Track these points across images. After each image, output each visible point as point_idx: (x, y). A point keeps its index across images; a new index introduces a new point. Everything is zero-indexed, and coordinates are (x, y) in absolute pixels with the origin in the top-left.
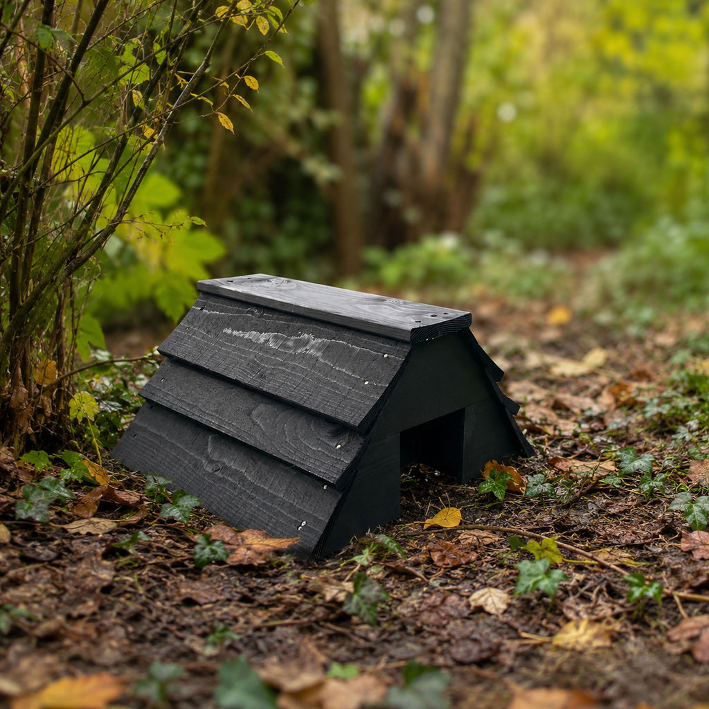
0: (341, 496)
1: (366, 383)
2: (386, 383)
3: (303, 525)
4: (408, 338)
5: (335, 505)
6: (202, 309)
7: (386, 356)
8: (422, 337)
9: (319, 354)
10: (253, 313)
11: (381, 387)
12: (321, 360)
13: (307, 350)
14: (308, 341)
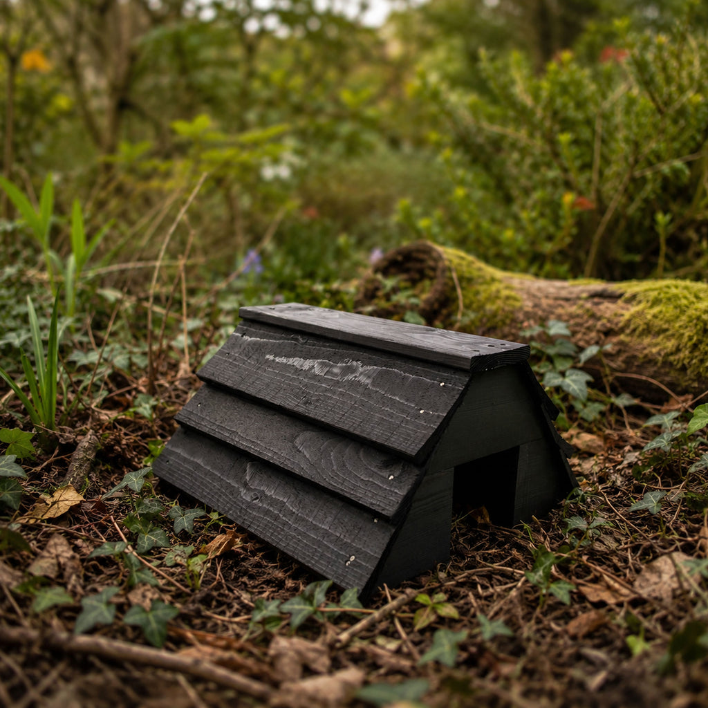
0: (393, 531)
1: (421, 412)
2: (442, 412)
3: (351, 560)
4: (467, 366)
5: (387, 540)
6: (242, 336)
7: (442, 384)
8: (481, 366)
9: (369, 381)
10: (296, 340)
11: (438, 417)
12: (371, 387)
13: (356, 377)
14: (357, 367)
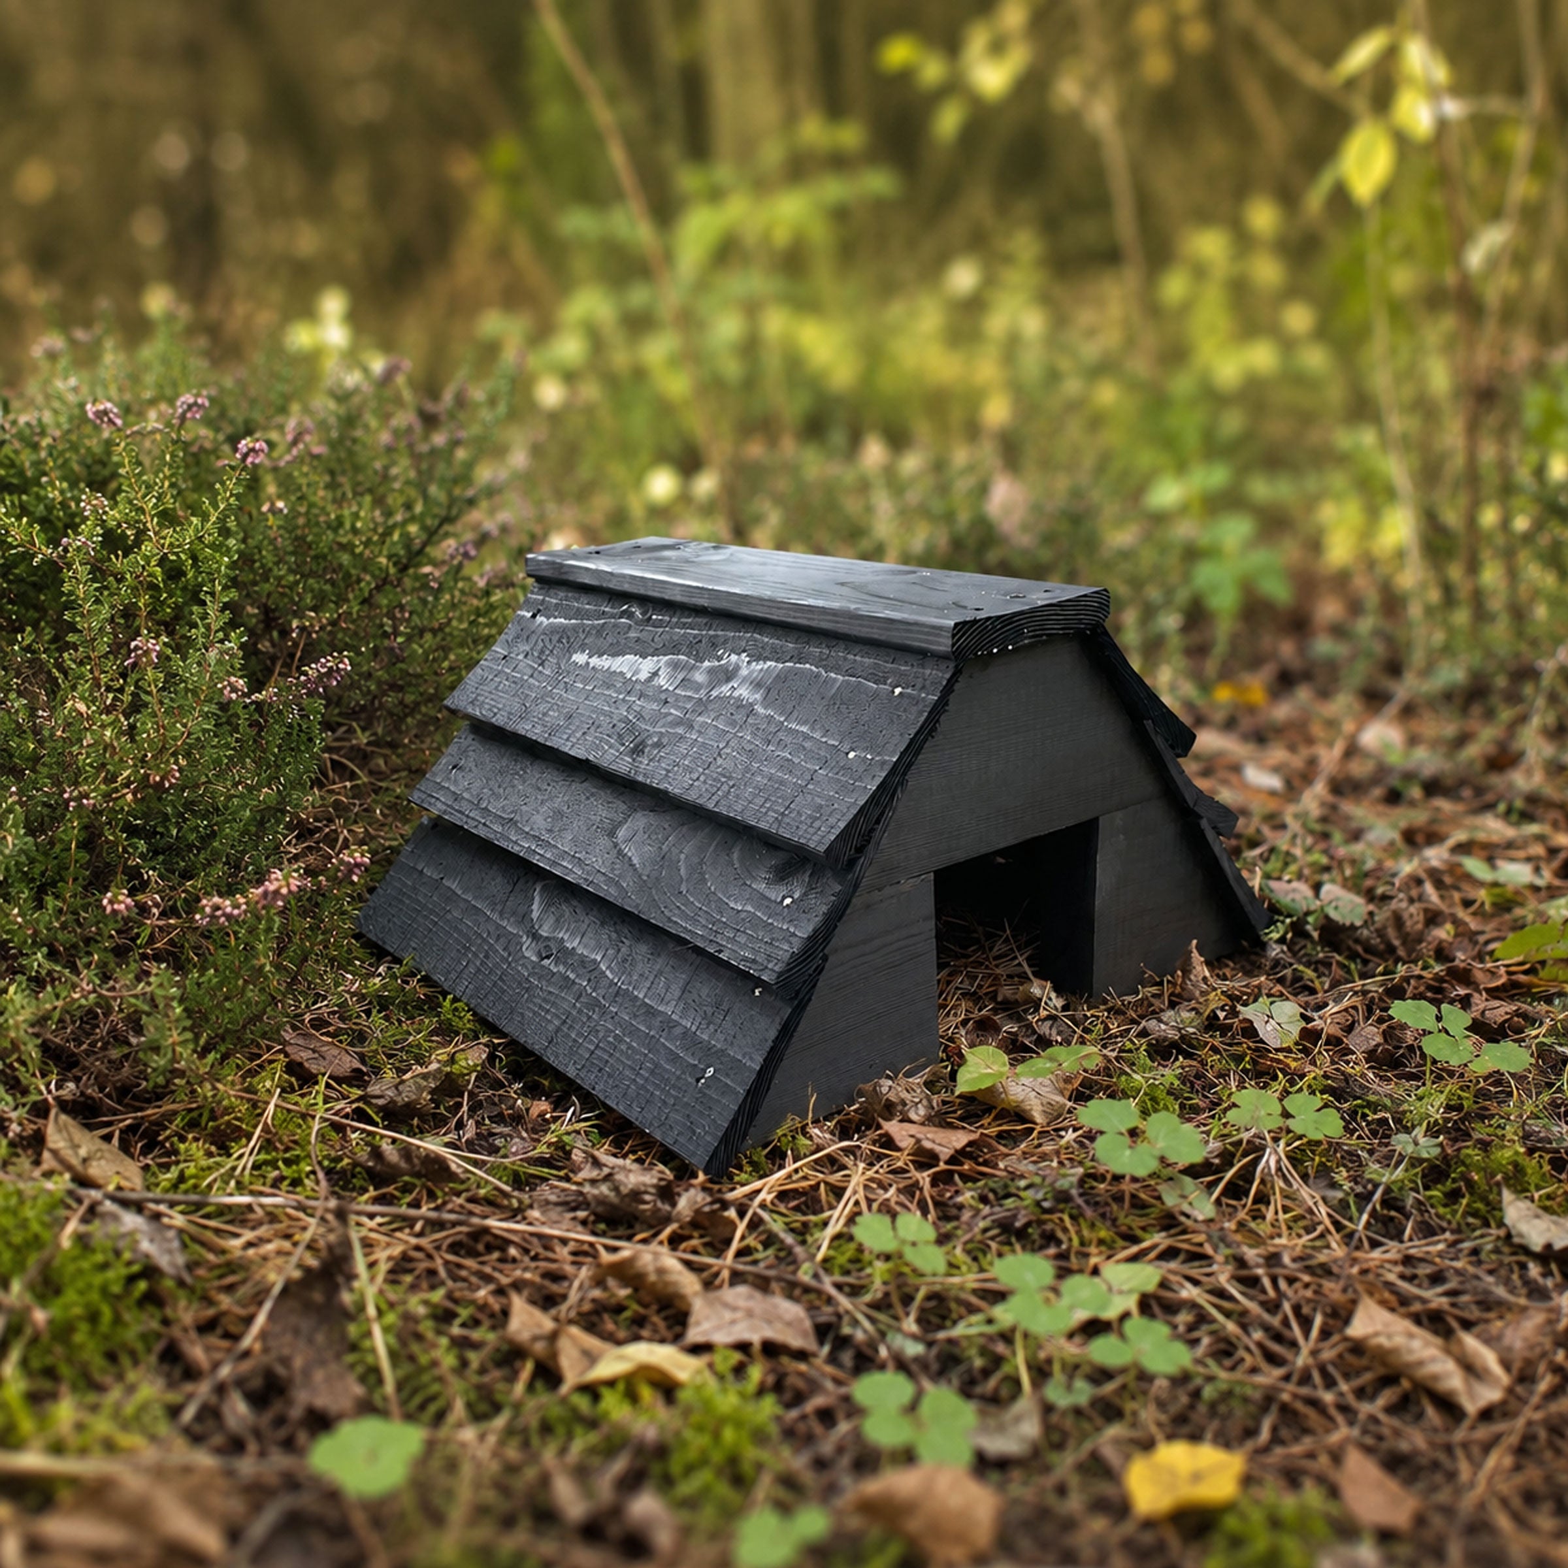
0: (787, 1013)
1: (852, 755)
2: (892, 754)
3: (707, 1075)
4: (946, 646)
6: (534, 616)
8: (981, 644)
9: (757, 696)
10: (629, 615)
11: (884, 763)
12: (760, 709)
13: (733, 689)
14: (737, 668)
